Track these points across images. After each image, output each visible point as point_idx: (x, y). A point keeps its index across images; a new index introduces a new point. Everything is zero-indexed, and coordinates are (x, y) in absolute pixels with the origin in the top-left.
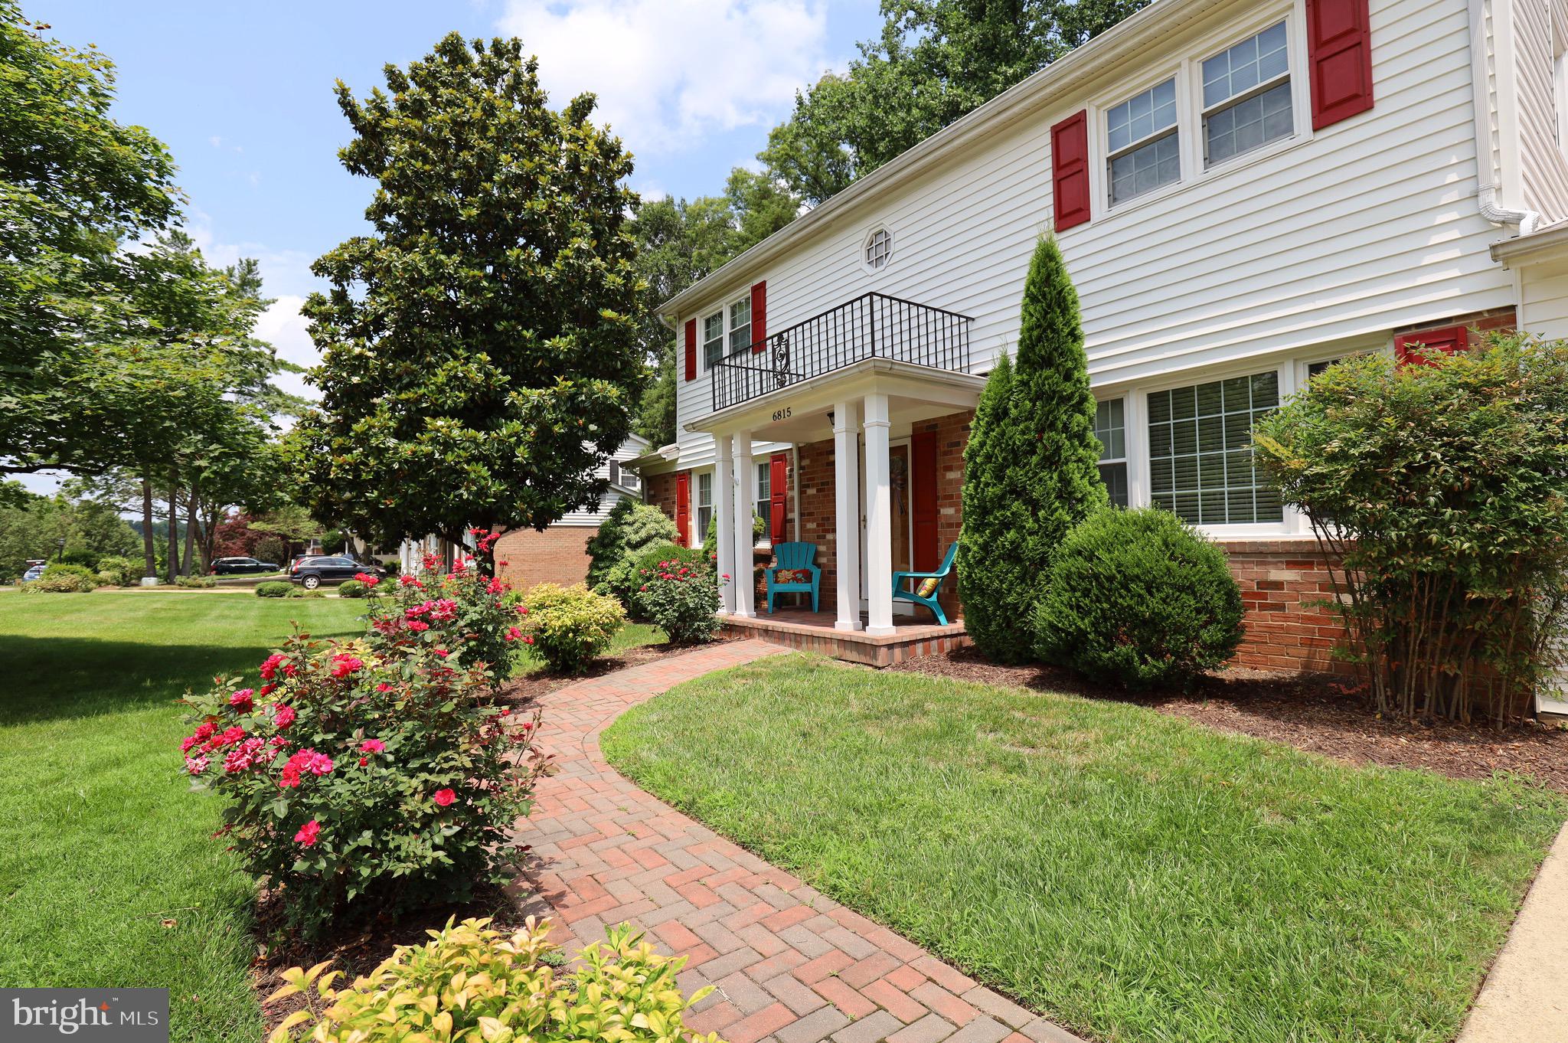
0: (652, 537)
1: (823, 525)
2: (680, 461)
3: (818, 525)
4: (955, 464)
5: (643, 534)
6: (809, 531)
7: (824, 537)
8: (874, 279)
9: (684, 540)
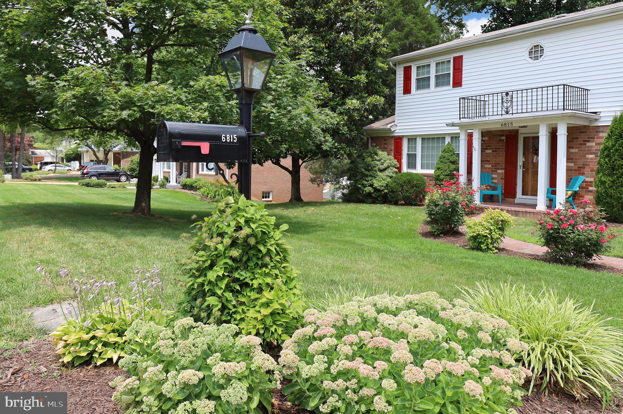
0: (388, 167)
1: (496, 166)
2: (396, 131)
3: (492, 166)
4: (575, 146)
5: (385, 165)
6: (486, 168)
7: (496, 171)
8: (532, 65)
9: (400, 169)
